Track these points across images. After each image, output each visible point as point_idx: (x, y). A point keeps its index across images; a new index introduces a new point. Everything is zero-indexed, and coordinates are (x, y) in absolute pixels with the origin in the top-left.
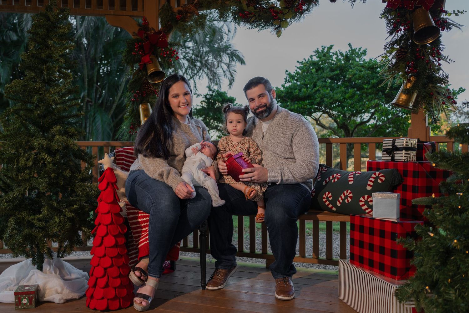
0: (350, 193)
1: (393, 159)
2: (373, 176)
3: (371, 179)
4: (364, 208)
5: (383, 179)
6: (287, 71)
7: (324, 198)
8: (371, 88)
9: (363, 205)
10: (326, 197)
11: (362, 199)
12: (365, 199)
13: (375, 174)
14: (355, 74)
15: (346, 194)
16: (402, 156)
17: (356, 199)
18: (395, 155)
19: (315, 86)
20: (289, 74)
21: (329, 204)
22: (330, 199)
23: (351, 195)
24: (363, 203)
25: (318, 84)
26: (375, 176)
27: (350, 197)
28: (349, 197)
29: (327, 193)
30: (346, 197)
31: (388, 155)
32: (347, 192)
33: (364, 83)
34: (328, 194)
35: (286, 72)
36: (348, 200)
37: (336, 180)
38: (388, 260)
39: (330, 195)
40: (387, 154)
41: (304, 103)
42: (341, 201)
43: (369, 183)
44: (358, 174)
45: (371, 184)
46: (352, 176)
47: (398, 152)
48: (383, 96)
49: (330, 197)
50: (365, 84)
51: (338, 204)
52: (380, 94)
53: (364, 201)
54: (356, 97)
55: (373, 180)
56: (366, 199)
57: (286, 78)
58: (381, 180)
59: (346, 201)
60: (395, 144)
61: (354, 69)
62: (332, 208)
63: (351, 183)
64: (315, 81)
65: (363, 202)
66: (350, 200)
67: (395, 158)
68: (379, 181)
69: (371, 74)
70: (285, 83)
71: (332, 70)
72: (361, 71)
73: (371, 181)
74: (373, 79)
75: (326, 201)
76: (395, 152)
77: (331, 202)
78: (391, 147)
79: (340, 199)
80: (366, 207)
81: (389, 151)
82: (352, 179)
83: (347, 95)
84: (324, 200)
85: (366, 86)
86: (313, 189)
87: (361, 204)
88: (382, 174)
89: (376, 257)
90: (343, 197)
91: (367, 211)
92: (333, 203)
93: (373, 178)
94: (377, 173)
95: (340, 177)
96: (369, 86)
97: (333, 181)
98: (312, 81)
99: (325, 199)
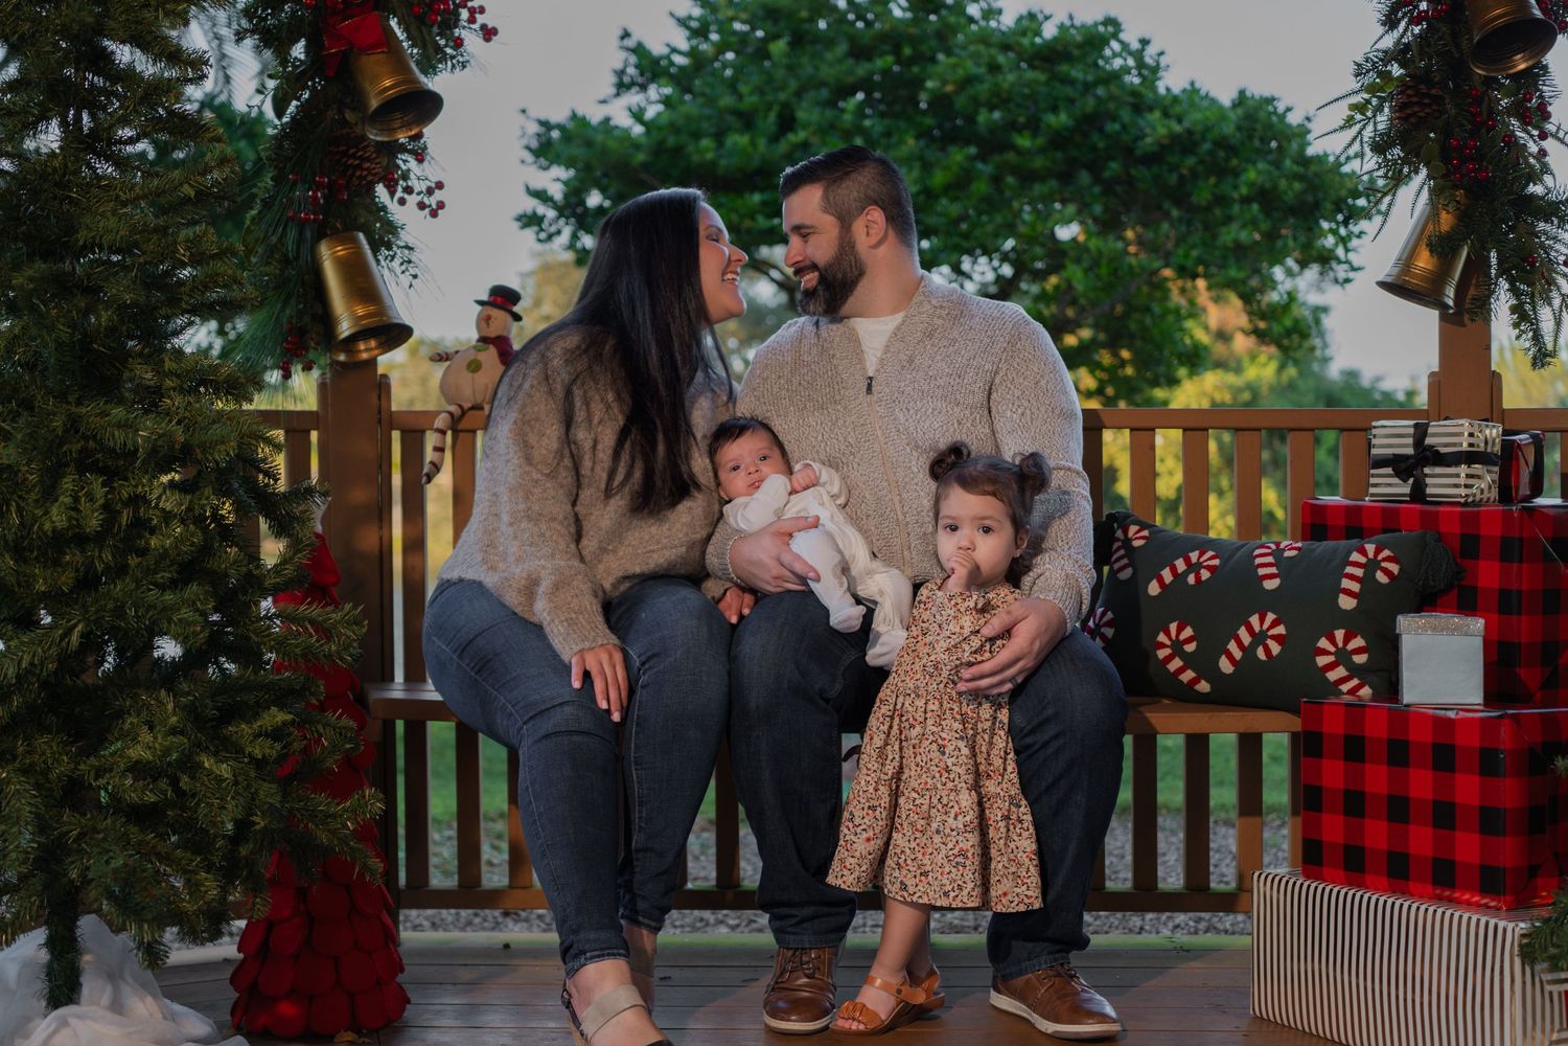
0: (1274, 624)
1: (1418, 493)
2: (1356, 557)
3: (1349, 570)
4: (1332, 676)
5: (1394, 568)
6: (626, 35)
7: (1162, 646)
8: (1042, 150)
9: (1331, 667)
10: (1168, 643)
11: (1323, 643)
12: (1335, 645)
13: (1363, 552)
14: (968, 81)
15: (1257, 628)
16: (1457, 486)
17: (1299, 645)
18: (1428, 481)
19: (787, 123)
20: (639, 50)
21: (1181, 670)
22: (1190, 648)
23: (1281, 630)
24: (1331, 659)
25: (801, 115)
26: (1363, 560)
27: (1278, 638)
28: (1273, 637)
29: (1173, 627)
30: (1259, 638)
31: (1396, 480)
32: (1262, 621)
33: (1013, 126)
34: (1180, 629)
35: (622, 38)
36: (1267, 651)
37: (1205, 575)
38: (1468, 847)
39: (1188, 632)
40: (1397, 474)
41: (739, 202)
42: (1238, 654)
43: (1346, 583)
44: (1293, 553)
45: (1355, 587)
46: (1270, 559)
47: (1438, 470)
48: (1097, 190)
49: (1188, 640)
50: (1020, 131)
51: (1225, 666)
52: (1084, 177)
53: (1332, 649)
54: (981, 187)
55: (1359, 572)
56: (1340, 645)
57: (619, 66)
58: (1386, 572)
59: (1261, 654)
60: (1429, 441)
61: (963, 53)
62: (1195, 681)
63: (1271, 585)
64: (783, 96)
65: (1328, 653)
66: (1275, 648)
67: (1429, 491)
68: (1381, 577)
69: (1047, 83)
70: (613, 91)
71: (860, 51)
72: (994, 68)
73: (1352, 577)
74: (1055, 109)
75: (1169, 659)
76: (1427, 470)
77: (1190, 661)
78: (1410, 451)
79: (1232, 646)
80: (1340, 672)
81: (1403, 466)
82: (1273, 570)
83: (939, 178)
84: (1162, 654)
85: (1024, 141)
86: (1104, 614)
87: (1322, 661)
88: (1386, 553)
89: (1421, 840)
90: (1246, 639)
91: (1345, 688)
92: (1203, 662)
93: (1356, 564)
94: (1370, 548)
95: (1216, 562)
96: (1040, 141)
97: (1191, 579)
98: (770, 98)
99: (1168, 651)
